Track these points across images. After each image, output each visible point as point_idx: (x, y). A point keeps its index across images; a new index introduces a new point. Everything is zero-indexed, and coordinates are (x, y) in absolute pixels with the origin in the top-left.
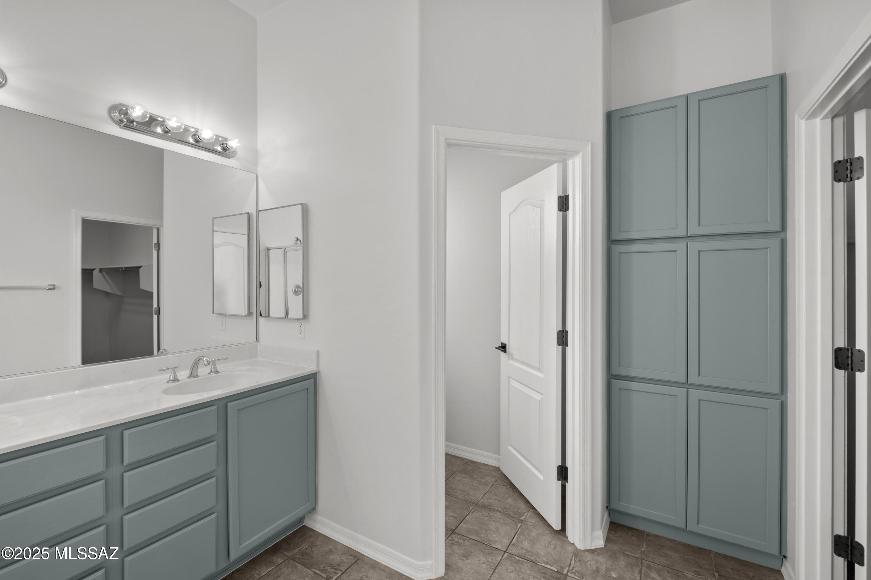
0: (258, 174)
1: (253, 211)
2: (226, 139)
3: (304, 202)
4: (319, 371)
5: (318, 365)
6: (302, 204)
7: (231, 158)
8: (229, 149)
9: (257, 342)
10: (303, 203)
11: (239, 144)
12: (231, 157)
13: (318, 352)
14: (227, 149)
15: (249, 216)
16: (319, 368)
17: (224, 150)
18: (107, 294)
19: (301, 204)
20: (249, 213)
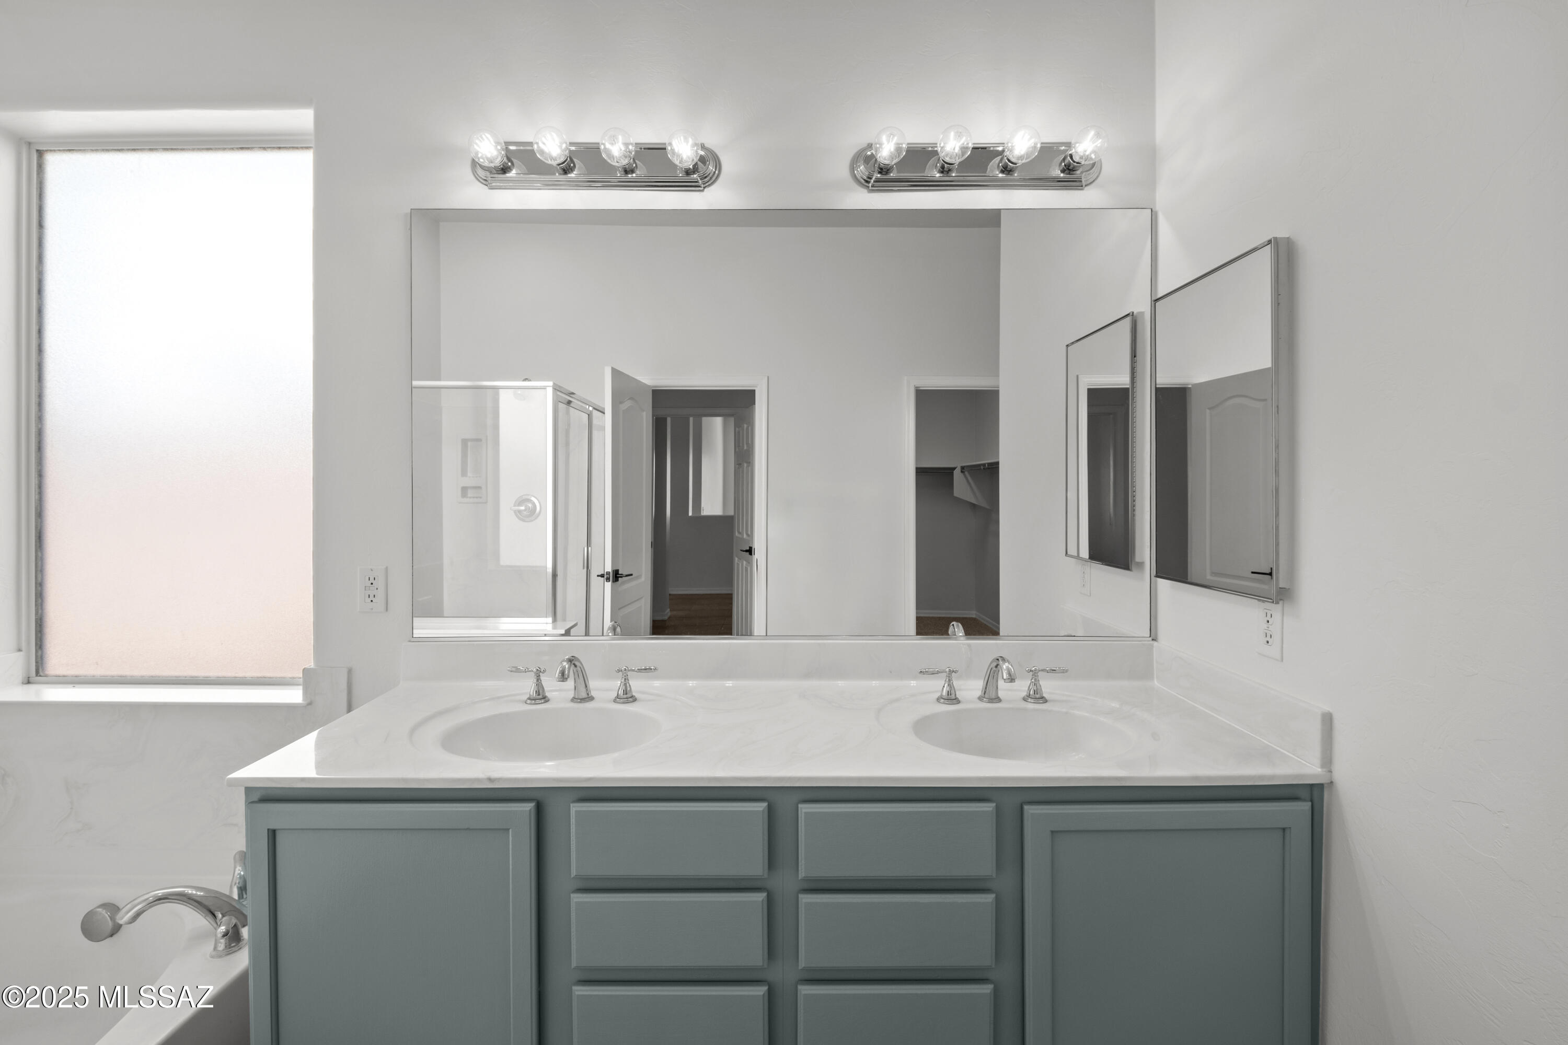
0: (1159, 207)
1: (1142, 306)
2: (1069, 145)
3: (1281, 234)
4: (1332, 782)
5: (1327, 760)
6: (1273, 243)
7: (1086, 188)
8: (1079, 163)
9: (1150, 639)
10: (1276, 239)
11: (1099, 142)
12: (1086, 186)
13: (1328, 721)
14: (1074, 167)
15: (1134, 320)
16: (1330, 772)
17: (1071, 173)
18: (973, 506)
19: (1269, 242)
20: (1133, 313)
